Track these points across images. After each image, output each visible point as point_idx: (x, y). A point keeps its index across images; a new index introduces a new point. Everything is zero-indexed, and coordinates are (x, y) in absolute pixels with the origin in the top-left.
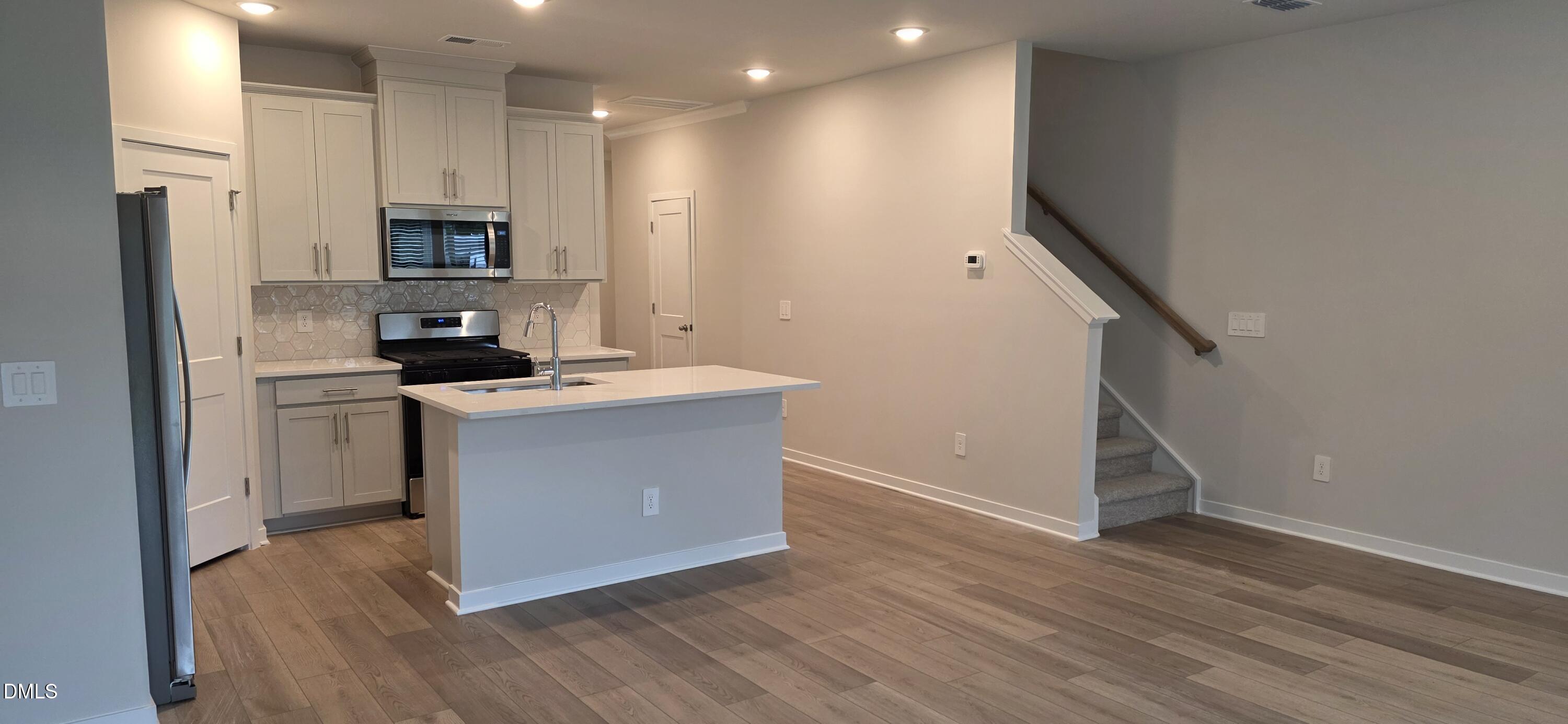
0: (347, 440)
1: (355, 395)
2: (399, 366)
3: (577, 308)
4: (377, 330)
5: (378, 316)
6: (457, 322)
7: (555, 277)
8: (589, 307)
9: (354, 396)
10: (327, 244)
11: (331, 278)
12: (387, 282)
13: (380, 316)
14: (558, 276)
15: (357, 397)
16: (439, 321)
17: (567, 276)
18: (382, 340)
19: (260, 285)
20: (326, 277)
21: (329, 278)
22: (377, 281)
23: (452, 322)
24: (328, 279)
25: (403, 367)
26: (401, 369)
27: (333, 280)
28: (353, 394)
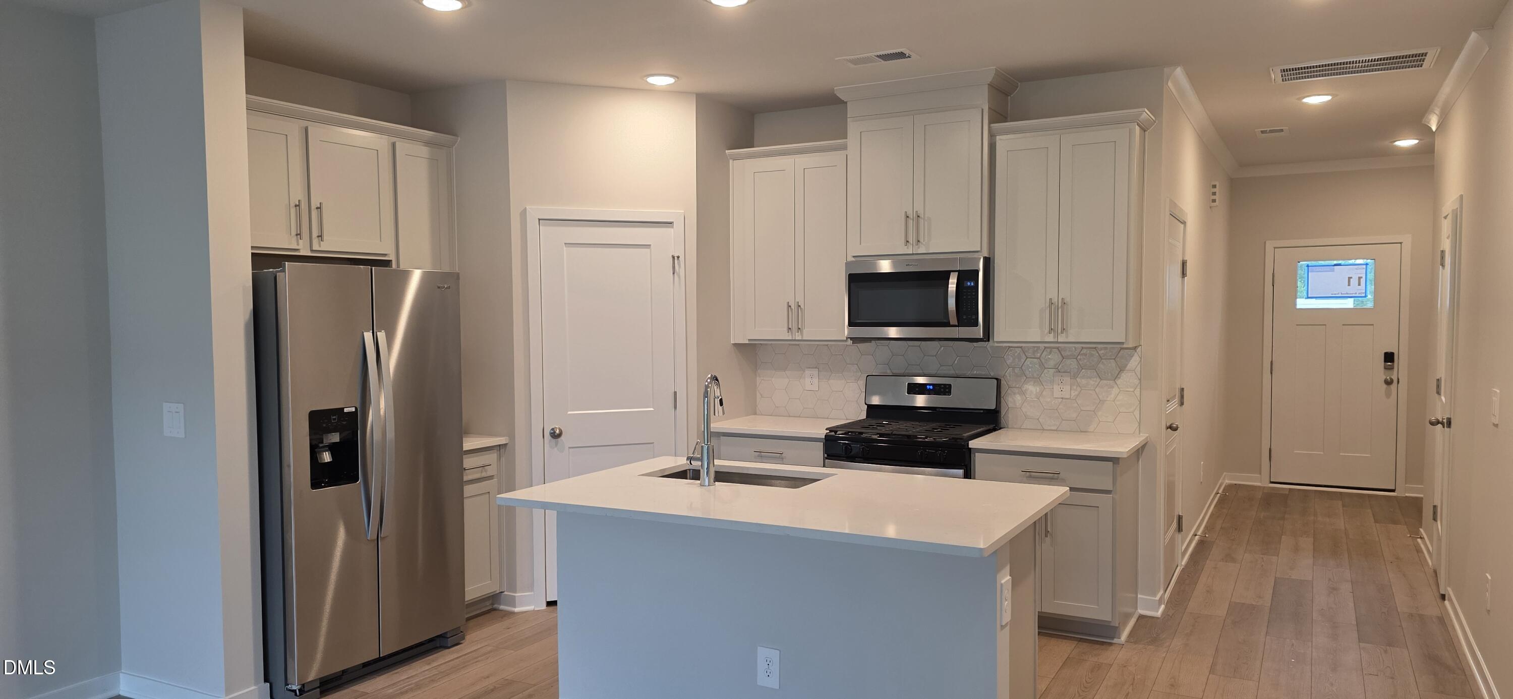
1: (784, 460)
3: (1119, 382)
6: (947, 390)
7: (1050, 338)
8: (1140, 380)
10: (800, 302)
11: (802, 337)
13: (868, 377)
14: (1054, 338)
16: (928, 387)
17: (1067, 337)
19: (748, 343)
20: (798, 336)
21: (800, 336)
23: (942, 390)
24: (800, 338)
26: (824, 437)
27: (804, 339)
28: (782, 458)
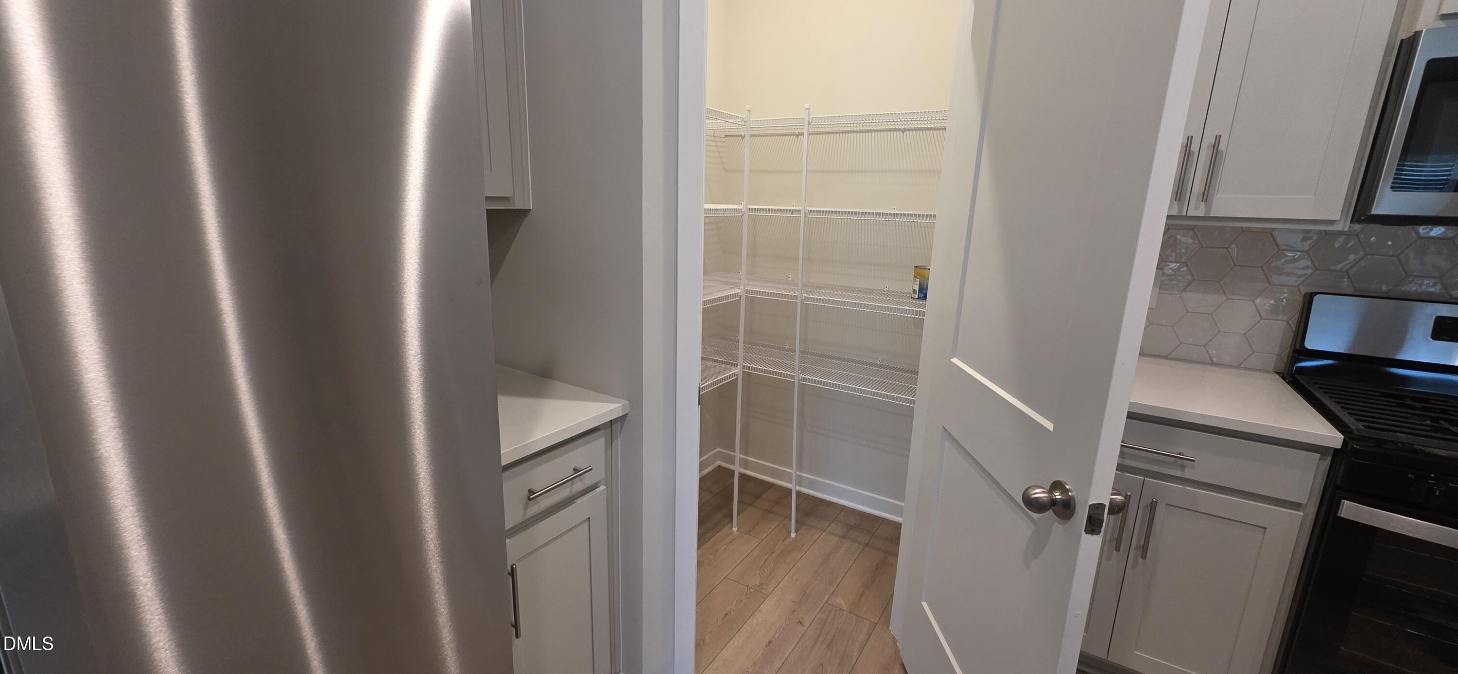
0: (1144, 549)
1: (1187, 470)
2: (1333, 437)
4: (1299, 322)
5: (1308, 300)
9: (1183, 471)
10: (1218, 138)
11: (1208, 208)
12: (1358, 227)
13: (1317, 298)
15: (1189, 474)
18: (1306, 348)
20: (1196, 209)
21: (1203, 211)
22: (1331, 222)
24: (1200, 213)
25: (1345, 443)
26: (1338, 445)
27: (1211, 215)
28: (1183, 467)
